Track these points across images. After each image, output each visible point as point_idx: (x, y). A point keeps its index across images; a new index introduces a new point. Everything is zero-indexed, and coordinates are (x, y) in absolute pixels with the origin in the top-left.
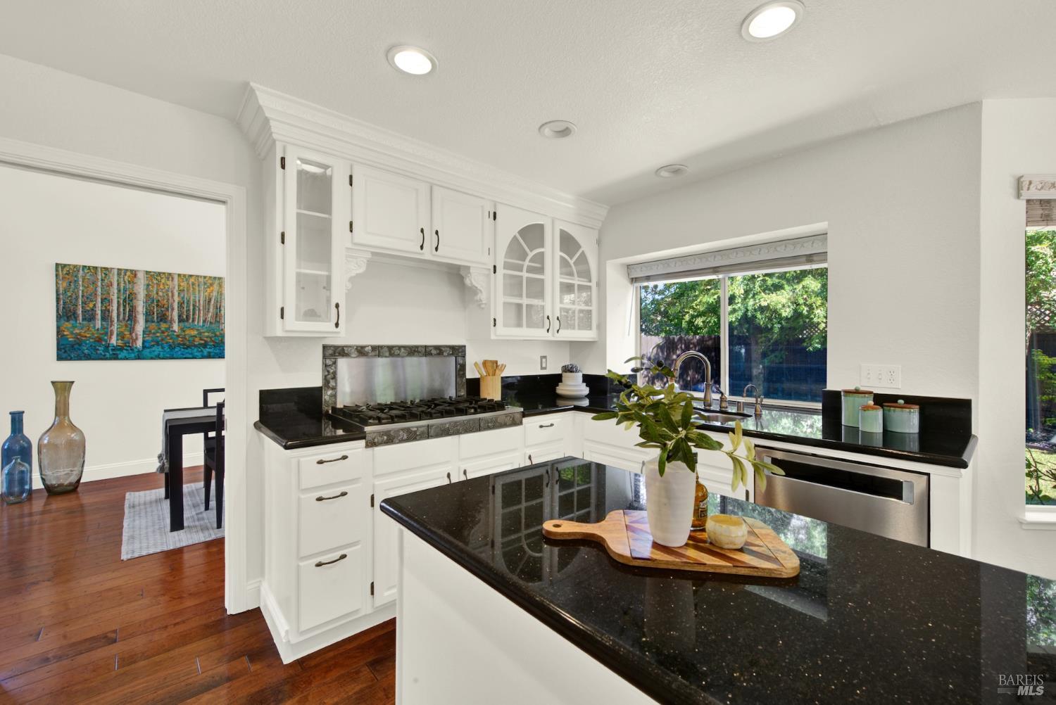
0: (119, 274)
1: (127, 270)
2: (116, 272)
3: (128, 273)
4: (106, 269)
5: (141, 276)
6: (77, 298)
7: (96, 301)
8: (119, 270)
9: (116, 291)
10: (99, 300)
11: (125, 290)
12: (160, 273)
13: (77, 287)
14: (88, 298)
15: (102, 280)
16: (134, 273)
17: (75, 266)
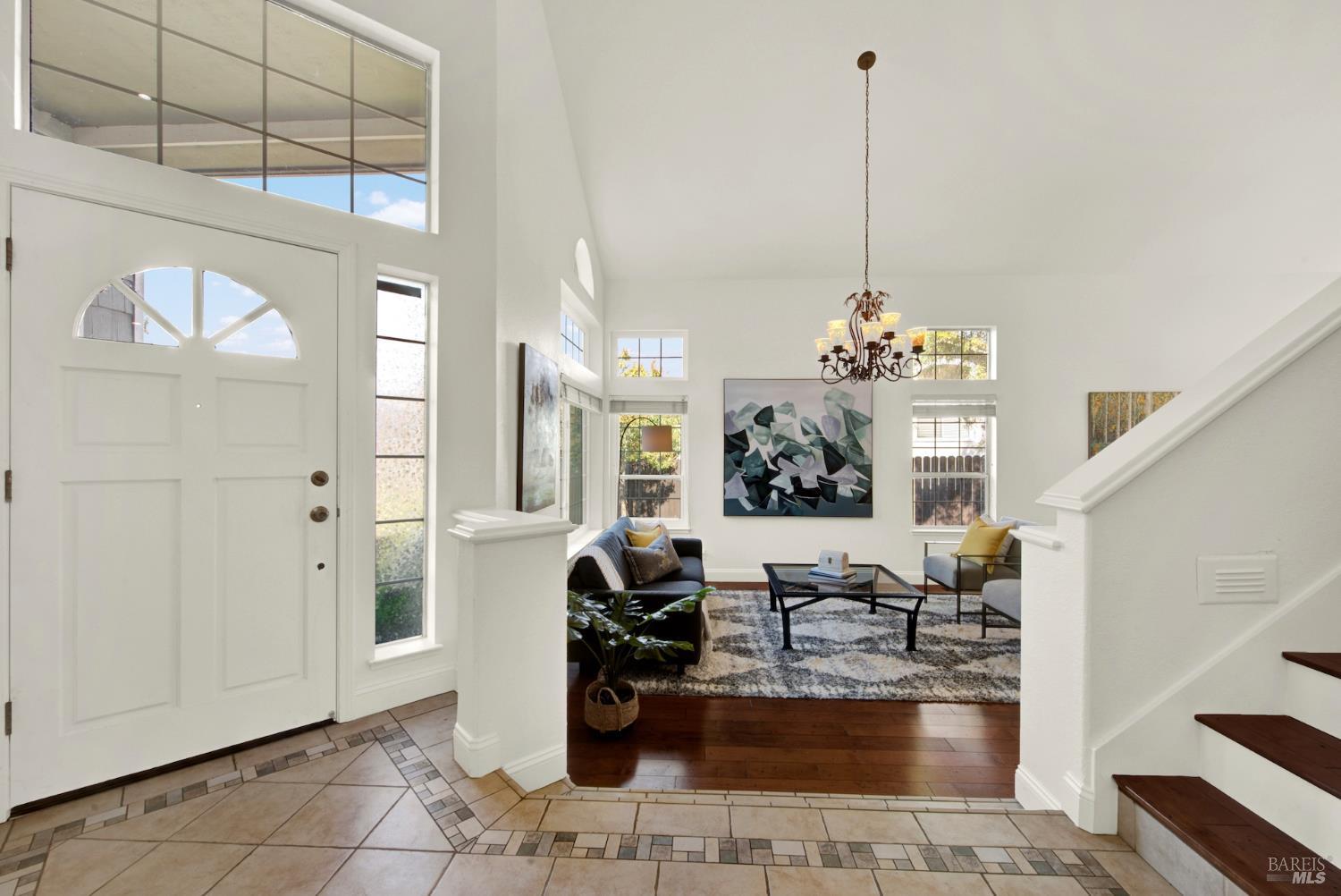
0: (1133, 397)
1: (1139, 393)
2: (1130, 395)
3: (1140, 396)
4: (1124, 393)
5: (1149, 397)
6: (1104, 421)
7: (1117, 423)
8: (1133, 393)
9: (1130, 414)
10: (1119, 422)
11: (1137, 412)
12: (1163, 393)
13: (1104, 412)
14: (1111, 422)
15: (1121, 404)
16: (1144, 395)
17: (1103, 393)
